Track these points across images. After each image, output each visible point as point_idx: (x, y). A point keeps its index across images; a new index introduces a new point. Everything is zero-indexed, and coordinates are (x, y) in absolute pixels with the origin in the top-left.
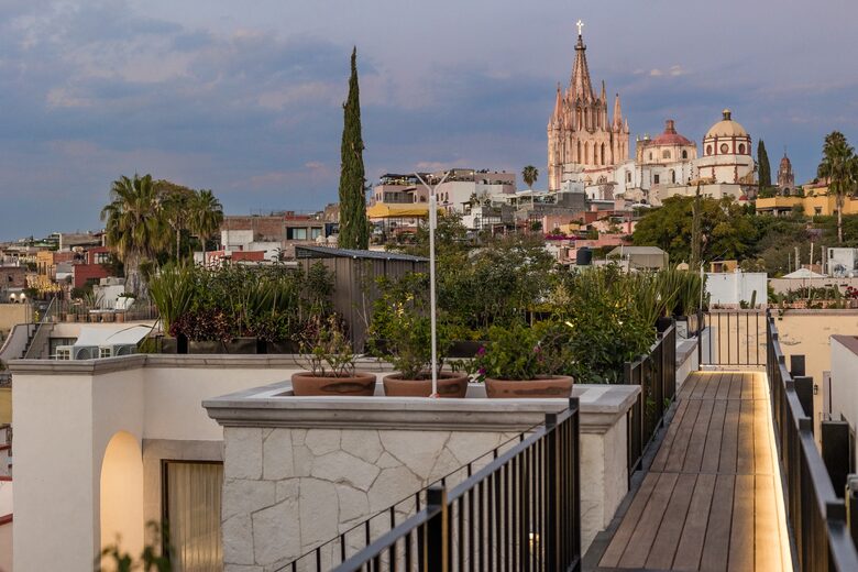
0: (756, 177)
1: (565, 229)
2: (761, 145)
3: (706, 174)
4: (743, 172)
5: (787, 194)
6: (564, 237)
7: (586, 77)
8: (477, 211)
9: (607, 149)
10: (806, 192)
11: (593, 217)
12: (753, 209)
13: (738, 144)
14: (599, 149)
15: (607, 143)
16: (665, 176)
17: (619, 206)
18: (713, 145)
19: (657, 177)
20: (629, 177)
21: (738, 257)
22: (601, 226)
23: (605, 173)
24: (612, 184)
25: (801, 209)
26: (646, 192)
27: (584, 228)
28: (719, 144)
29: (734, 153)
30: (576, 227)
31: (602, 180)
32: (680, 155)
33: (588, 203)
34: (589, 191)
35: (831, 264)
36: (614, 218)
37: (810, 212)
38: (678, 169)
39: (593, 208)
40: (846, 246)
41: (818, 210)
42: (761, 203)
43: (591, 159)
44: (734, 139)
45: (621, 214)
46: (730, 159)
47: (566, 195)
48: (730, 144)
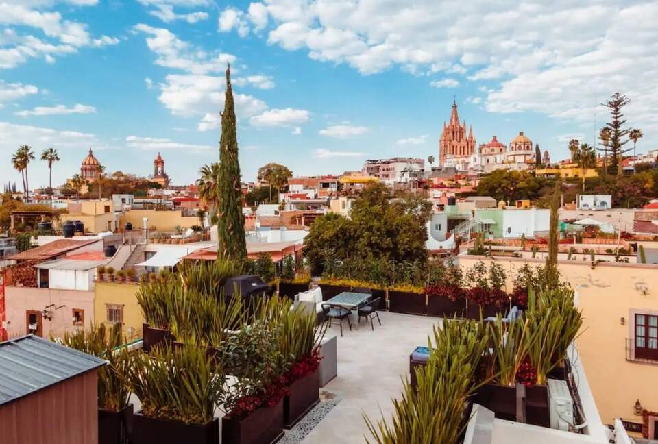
0: (535, 160)
1: (446, 183)
2: (537, 147)
3: (511, 159)
4: (528, 158)
5: (549, 167)
6: (445, 187)
7: (456, 119)
8: (407, 175)
9: (466, 149)
10: (560, 167)
11: (459, 177)
12: (534, 174)
13: (526, 146)
14: (462, 149)
15: (466, 146)
16: (492, 159)
17: (471, 173)
18: (514, 146)
19: (488, 161)
20: (475, 160)
21: (529, 198)
22: (462, 182)
23: (465, 159)
24: (467, 163)
25: (559, 175)
26: (483, 167)
27: (454, 182)
28: (517, 146)
29: (524, 149)
30: (451, 182)
31: (463, 162)
32: (499, 150)
33: (456, 172)
34: (457, 167)
35: (582, 203)
36: (468, 178)
37: (563, 176)
38: (498, 157)
39: (459, 174)
40: (588, 194)
41: (567, 175)
42: (538, 172)
43: (458, 152)
44: (524, 143)
45: (471, 176)
46: (522, 152)
47: (447, 168)
48: (523, 146)
